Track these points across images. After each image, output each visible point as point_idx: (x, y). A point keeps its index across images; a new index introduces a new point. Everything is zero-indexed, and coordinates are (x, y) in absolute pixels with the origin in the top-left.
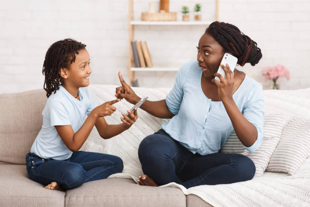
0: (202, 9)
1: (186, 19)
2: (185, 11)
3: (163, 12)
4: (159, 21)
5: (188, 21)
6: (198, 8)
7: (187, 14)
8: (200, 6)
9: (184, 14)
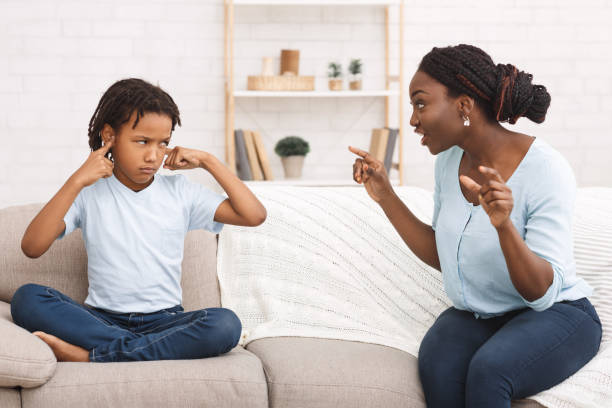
0: (365, 69)
1: (337, 87)
2: (336, 72)
3: (289, 74)
4: (285, 90)
5: (339, 90)
6: (355, 68)
7: (338, 78)
8: (360, 63)
9: (332, 79)
